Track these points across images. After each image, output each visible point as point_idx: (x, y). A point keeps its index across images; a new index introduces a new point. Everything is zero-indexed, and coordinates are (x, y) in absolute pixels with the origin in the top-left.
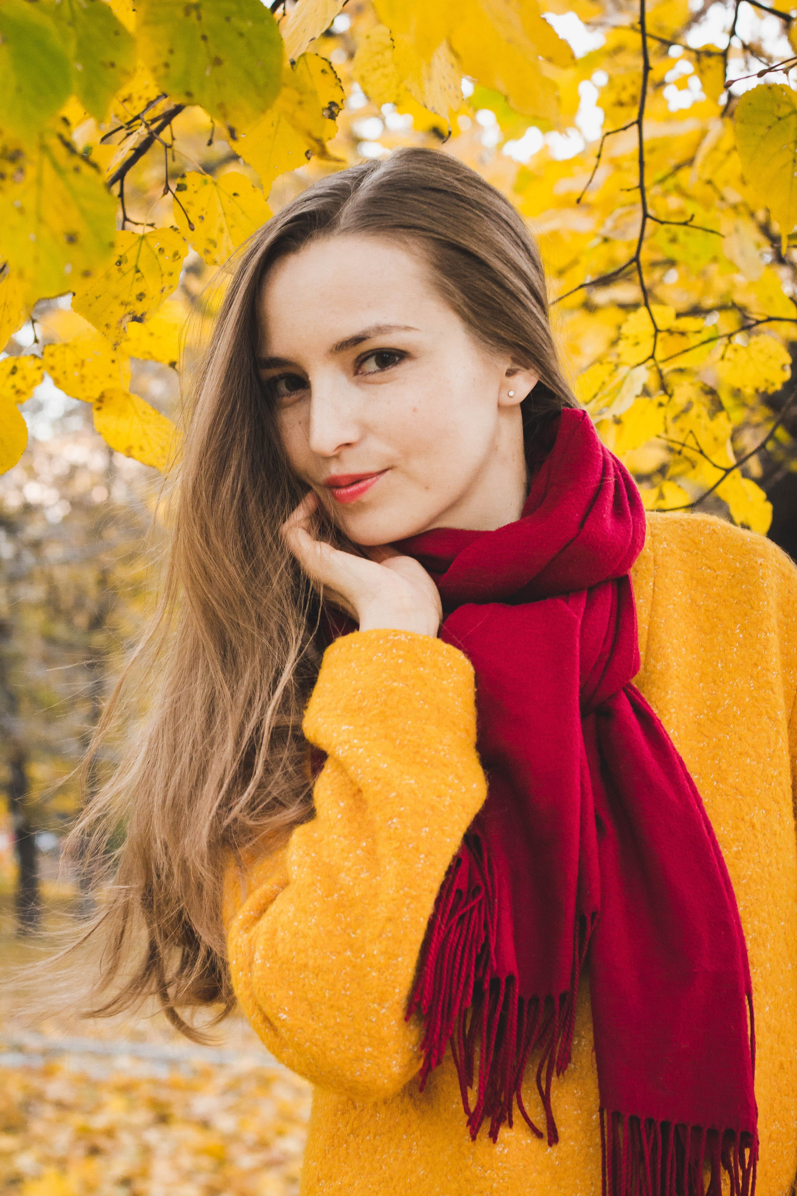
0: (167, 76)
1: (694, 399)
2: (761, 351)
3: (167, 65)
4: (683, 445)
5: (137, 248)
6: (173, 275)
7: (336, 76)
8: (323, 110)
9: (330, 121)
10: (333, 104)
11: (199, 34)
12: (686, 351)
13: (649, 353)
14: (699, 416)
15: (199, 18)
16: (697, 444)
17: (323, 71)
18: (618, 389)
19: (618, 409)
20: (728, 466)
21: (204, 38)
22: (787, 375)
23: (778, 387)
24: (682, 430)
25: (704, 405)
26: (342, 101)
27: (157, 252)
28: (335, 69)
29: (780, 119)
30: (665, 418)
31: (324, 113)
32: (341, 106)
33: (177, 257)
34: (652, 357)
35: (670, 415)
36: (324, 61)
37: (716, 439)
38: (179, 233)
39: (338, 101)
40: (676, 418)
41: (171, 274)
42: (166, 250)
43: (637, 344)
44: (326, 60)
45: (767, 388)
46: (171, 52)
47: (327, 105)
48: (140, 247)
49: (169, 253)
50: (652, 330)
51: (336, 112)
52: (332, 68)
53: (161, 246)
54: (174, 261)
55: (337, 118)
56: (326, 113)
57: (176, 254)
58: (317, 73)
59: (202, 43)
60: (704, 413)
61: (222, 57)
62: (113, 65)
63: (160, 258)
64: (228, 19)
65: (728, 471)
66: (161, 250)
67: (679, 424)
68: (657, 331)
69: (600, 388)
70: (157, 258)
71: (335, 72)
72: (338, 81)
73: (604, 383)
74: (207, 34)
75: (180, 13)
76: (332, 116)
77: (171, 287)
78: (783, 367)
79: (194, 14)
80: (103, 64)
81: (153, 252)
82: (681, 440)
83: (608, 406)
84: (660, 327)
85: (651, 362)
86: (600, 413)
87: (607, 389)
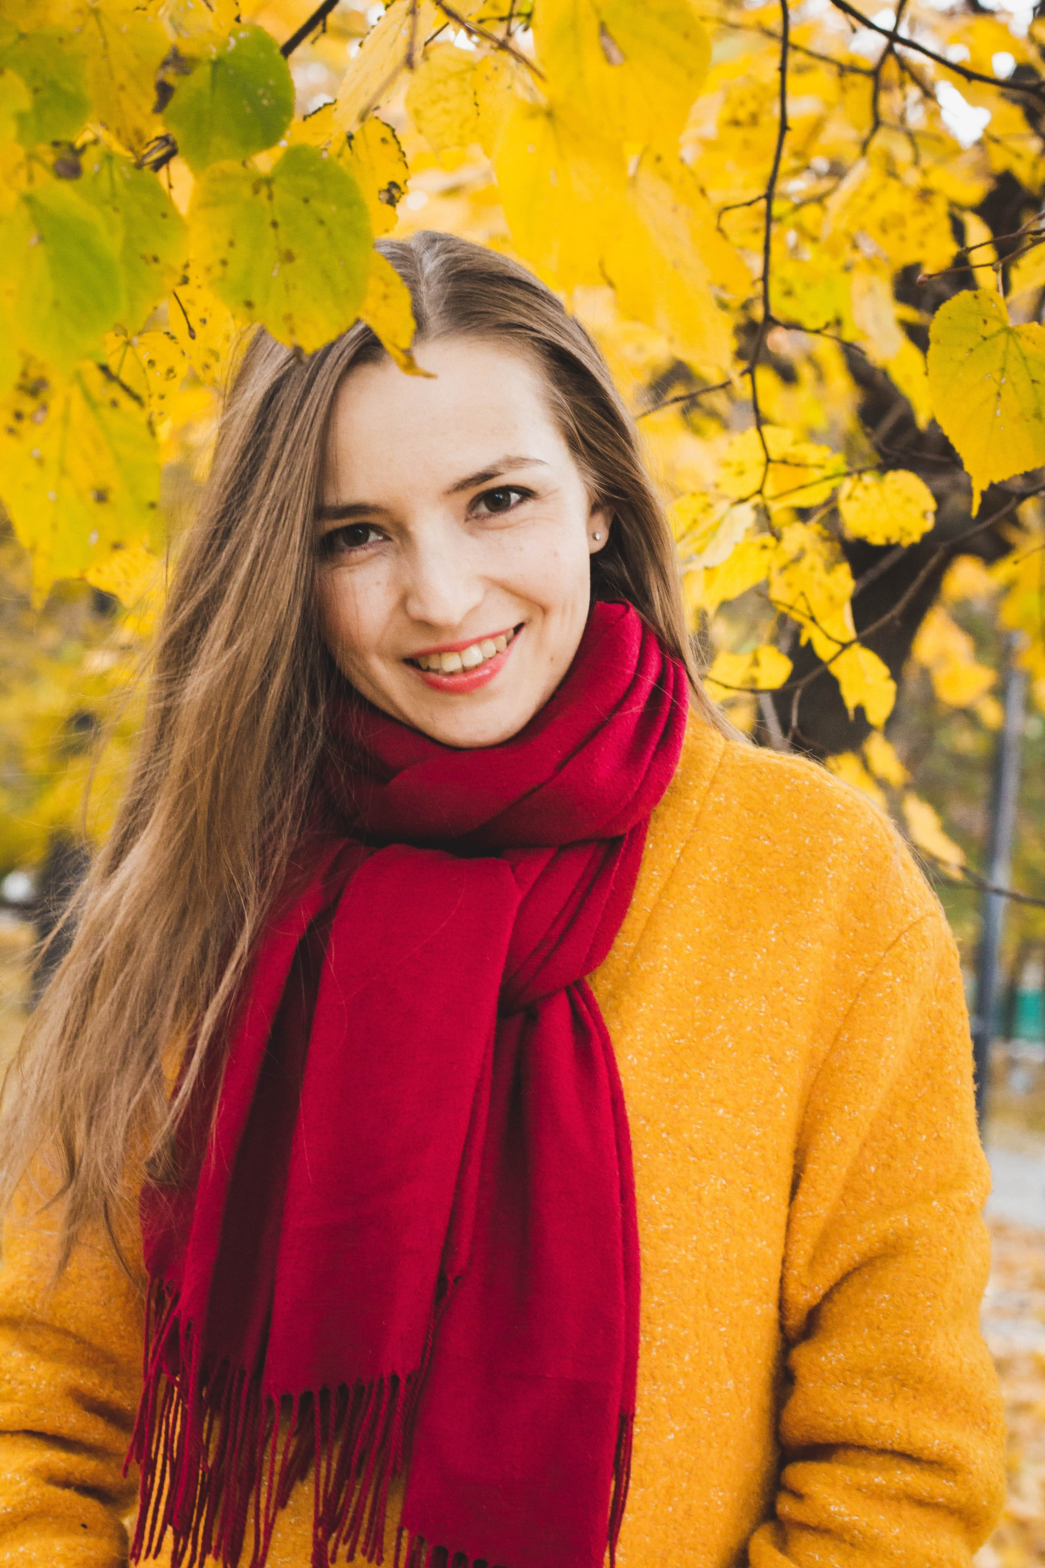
0: (223, 279)
1: (808, 546)
2: (898, 492)
3: (224, 263)
4: (791, 608)
5: (120, 354)
6: (166, 398)
7: (400, 148)
8: (380, 192)
9: (389, 207)
10: (393, 185)
11: (268, 220)
12: (802, 487)
13: (757, 487)
14: (812, 569)
15: (270, 197)
16: (809, 608)
17: (384, 140)
18: (713, 531)
19: (709, 558)
20: (846, 639)
21: (275, 224)
22: (929, 524)
23: (916, 538)
24: (790, 585)
25: (820, 554)
26: (405, 182)
27: (145, 364)
28: (400, 139)
29: (985, 339)
30: (769, 568)
31: (381, 197)
32: (403, 190)
33: (172, 375)
34: (760, 492)
35: (776, 565)
36: (385, 128)
37: (831, 599)
38: (176, 343)
39: (400, 182)
40: (783, 569)
41: (162, 397)
42: (157, 364)
43: (741, 473)
44: (388, 125)
45: (901, 538)
46: (231, 244)
47: (386, 187)
48: (124, 355)
49: (161, 368)
50: (762, 457)
51: (397, 195)
52: (395, 136)
53: (152, 357)
54: (167, 379)
55: (397, 205)
56: (385, 196)
57: (170, 371)
58: (376, 142)
59: (271, 231)
60: (819, 564)
61: (295, 251)
62: (156, 259)
63: (150, 372)
64: (306, 201)
65: (845, 646)
66: (151, 363)
67: (786, 575)
68: (769, 460)
69: (690, 529)
70: (144, 371)
71: (398, 143)
72: (401, 155)
73: (695, 521)
74: (279, 219)
75: (246, 191)
76: (392, 201)
77: (161, 414)
78: (924, 515)
79: (264, 191)
80: (143, 257)
81: (140, 363)
82: (790, 603)
83: (699, 552)
84: (773, 456)
85: (757, 499)
86: (689, 560)
87: (700, 530)
